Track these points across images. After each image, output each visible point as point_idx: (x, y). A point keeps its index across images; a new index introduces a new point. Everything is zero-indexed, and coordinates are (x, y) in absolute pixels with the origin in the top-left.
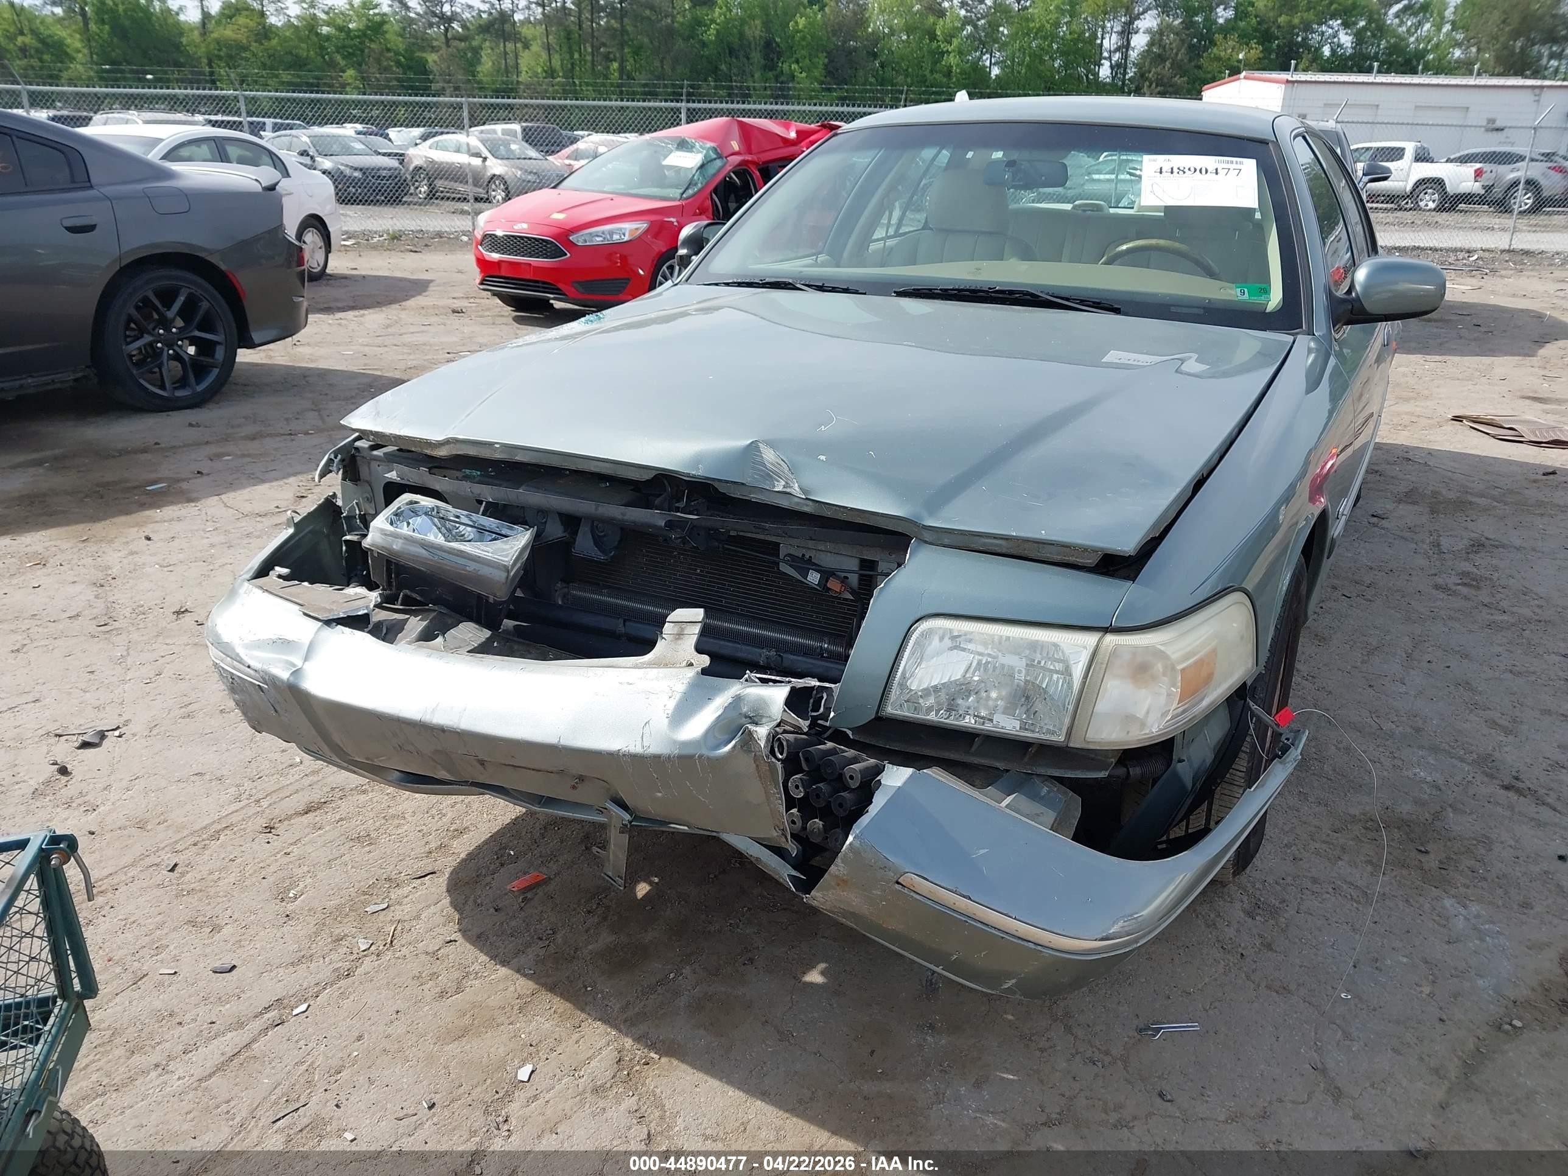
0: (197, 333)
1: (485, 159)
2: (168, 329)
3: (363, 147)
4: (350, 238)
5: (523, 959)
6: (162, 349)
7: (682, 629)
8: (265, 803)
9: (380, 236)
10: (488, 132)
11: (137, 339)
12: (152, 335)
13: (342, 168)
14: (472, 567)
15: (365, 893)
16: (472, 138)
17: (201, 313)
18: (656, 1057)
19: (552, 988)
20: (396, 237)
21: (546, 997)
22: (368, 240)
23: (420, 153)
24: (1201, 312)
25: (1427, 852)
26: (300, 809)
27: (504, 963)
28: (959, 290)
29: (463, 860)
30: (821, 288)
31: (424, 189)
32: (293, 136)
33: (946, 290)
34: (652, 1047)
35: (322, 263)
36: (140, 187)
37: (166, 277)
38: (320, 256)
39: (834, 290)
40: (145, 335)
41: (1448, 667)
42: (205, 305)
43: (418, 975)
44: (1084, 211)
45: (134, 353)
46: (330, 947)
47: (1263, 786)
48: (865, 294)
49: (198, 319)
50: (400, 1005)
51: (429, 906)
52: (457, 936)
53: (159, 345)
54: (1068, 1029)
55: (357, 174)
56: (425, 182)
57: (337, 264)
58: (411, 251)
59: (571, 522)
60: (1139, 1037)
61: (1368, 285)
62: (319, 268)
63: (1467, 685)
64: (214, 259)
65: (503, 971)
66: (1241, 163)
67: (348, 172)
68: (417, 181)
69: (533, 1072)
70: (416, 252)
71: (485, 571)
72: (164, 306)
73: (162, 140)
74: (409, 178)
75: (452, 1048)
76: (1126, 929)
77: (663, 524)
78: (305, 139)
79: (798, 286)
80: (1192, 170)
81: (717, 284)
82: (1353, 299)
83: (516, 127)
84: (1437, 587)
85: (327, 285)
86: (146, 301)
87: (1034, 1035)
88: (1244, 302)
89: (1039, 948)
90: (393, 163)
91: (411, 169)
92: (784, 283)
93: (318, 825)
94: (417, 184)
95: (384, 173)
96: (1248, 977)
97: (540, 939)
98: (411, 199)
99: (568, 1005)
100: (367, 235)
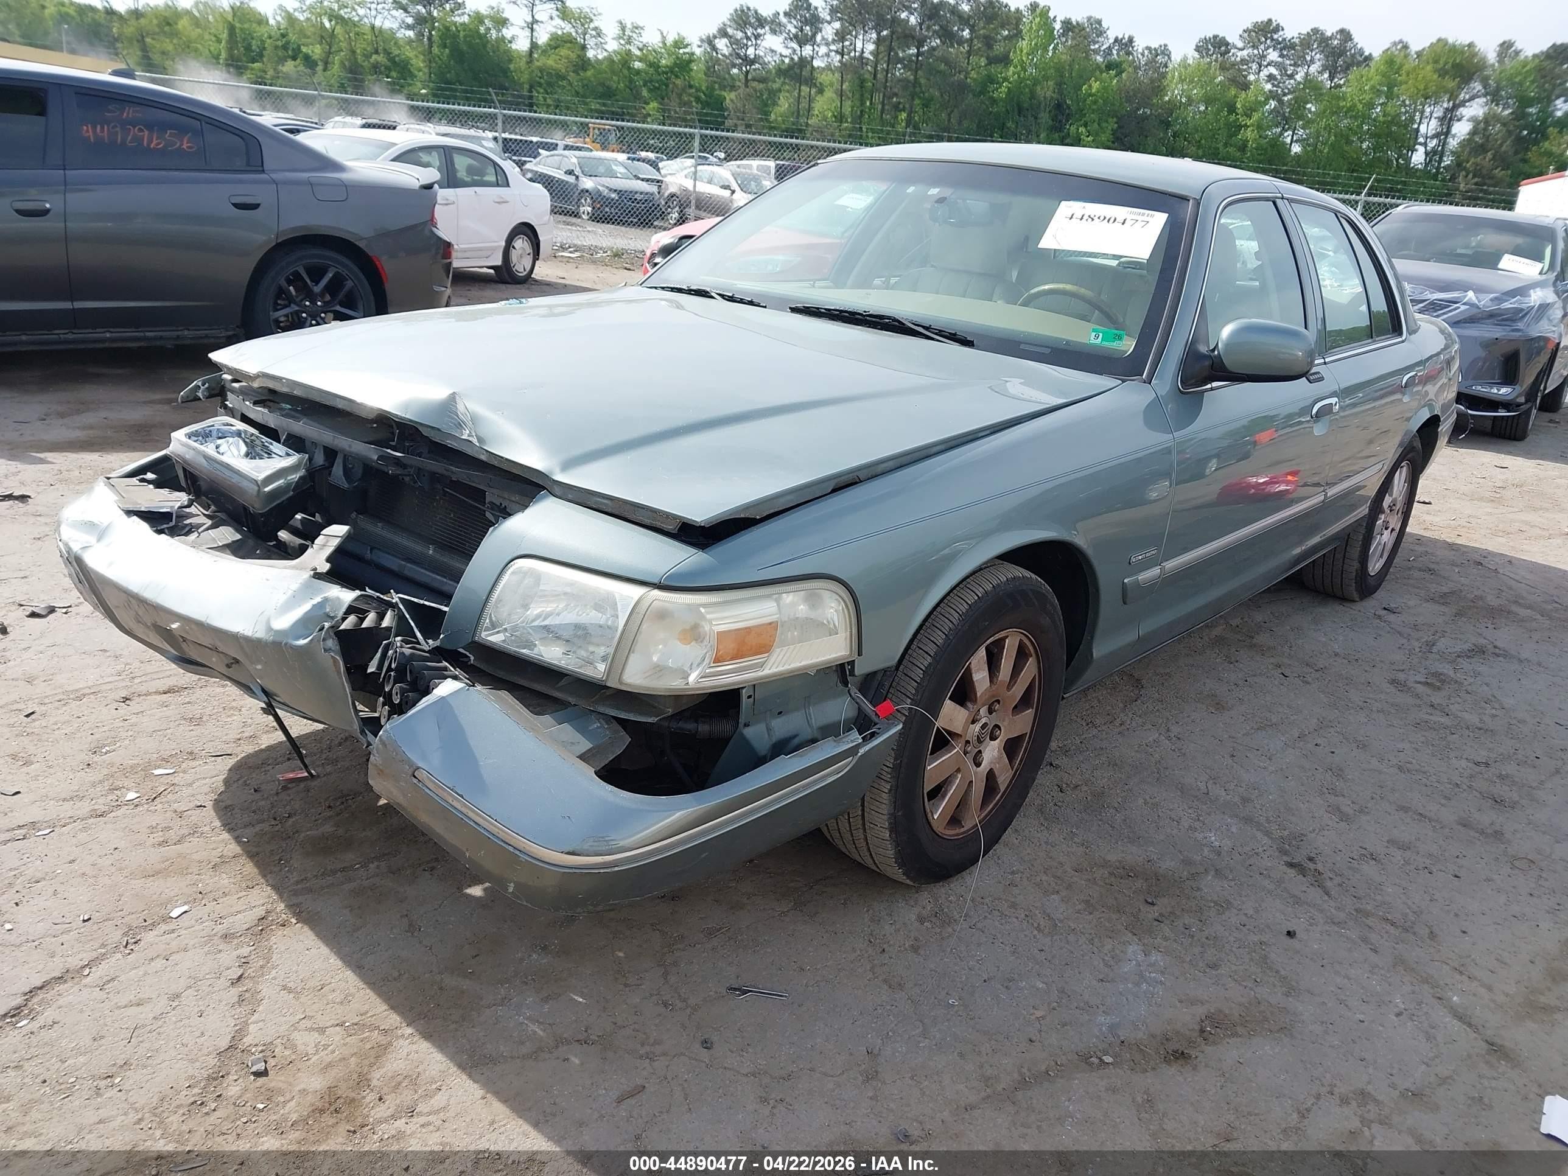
0: (338, 308)
1: (733, 192)
2: (313, 303)
3: (626, 171)
4: (576, 251)
5: (250, 831)
6: (306, 319)
7: (327, 542)
8: (137, 681)
9: (604, 252)
10: (745, 167)
11: (285, 306)
12: (298, 305)
13: (601, 188)
14: (235, 479)
15: (163, 759)
16: (725, 172)
17: (346, 289)
18: (294, 921)
19: (252, 856)
20: (617, 255)
21: (244, 860)
22: (592, 255)
23: (677, 181)
24: (1047, 351)
25: (1153, 904)
26: (161, 690)
27: (230, 830)
28: (841, 311)
29: (261, 750)
30: (731, 299)
31: (675, 215)
32: (564, 156)
33: (829, 310)
34: (295, 914)
35: (528, 269)
36: (305, 175)
37: (315, 255)
38: (527, 262)
39: (741, 301)
40: (292, 305)
41: (1333, 753)
42: (349, 284)
43: (155, 825)
44: (1125, 267)
45: (282, 319)
46: (104, 793)
47: (801, 756)
48: (765, 307)
49: (341, 295)
50: (122, 845)
51: (205, 778)
52: (209, 804)
53: (304, 315)
54: (665, 975)
55: (613, 195)
56: (677, 208)
57: (543, 271)
58: (626, 269)
59: (331, 453)
60: (725, 994)
61: (1230, 344)
62: (525, 273)
63: (1339, 772)
64: (361, 244)
65: (226, 836)
66: (1152, 216)
67: (606, 192)
68: (669, 207)
69: (186, 912)
70: (629, 270)
71: (245, 484)
72: (312, 281)
73: (396, 144)
74: (663, 203)
75: (137, 883)
76: (595, 848)
77: (375, 457)
78: (575, 160)
79: (713, 294)
80: (1102, 218)
81: (656, 288)
82: (1215, 356)
83: (772, 164)
84: (1393, 682)
85: (528, 288)
86: (297, 275)
87: (629, 972)
88: (1095, 346)
89: (517, 852)
90: (653, 189)
91: (666, 195)
92: (704, 291)
93: (166, 704)
94: (669, 210)
95: (638, 197)
96: (872, 969)
97: (275, 819)
98: (661, 224)
99: (256, 870)
100: (592, 250)
